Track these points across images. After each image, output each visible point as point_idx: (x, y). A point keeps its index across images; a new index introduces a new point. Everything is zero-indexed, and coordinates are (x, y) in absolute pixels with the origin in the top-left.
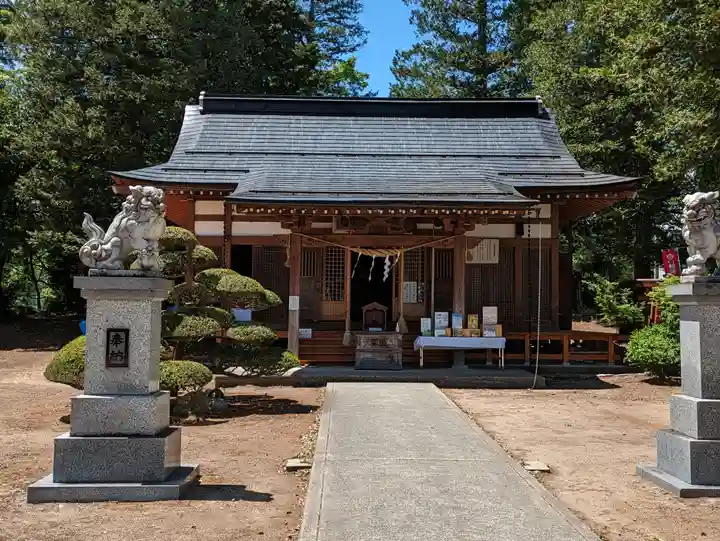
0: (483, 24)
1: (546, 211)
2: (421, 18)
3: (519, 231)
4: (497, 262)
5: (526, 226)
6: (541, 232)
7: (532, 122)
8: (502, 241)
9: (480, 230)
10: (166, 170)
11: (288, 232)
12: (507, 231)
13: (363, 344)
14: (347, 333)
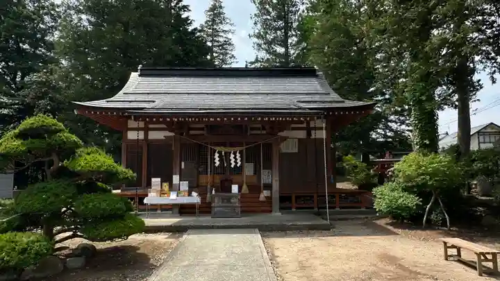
2: (259, 45)
3: (309, 134)
4: (297, 151)
5: (313, 132)
7: (314, 80)
8: (300, 140)
9: (287, 133)
10: (108, 101)
11: (172, 134)
12: (302, 134)
13: (217, 203)
14: (208, 195)
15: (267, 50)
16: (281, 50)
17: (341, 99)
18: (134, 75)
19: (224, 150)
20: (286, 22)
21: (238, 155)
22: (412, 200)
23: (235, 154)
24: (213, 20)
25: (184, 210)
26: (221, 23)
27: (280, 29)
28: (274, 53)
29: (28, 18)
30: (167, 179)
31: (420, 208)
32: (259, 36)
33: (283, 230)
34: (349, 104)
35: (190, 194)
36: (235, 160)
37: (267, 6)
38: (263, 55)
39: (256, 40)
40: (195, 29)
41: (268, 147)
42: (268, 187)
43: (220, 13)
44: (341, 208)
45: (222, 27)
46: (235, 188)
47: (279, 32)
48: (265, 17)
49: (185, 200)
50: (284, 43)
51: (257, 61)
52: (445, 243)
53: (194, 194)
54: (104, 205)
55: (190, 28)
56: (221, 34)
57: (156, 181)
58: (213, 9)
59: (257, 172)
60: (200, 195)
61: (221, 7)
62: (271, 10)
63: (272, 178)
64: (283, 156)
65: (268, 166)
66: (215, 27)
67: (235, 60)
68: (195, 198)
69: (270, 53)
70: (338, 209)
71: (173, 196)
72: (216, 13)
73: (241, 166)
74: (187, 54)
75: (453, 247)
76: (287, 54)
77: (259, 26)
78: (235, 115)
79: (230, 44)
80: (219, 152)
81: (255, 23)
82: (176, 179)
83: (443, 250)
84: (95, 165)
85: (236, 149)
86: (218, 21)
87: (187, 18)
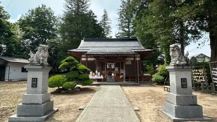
0: (129, 28)
1: (139, 55)
3: (135, 59)
4: (131, 64)
6: (138, 59)
7: (136, 42)
8: (132, 61)
9: (128, 59)
11: (95, 59)
12: (132, 59)
13: (108, 78)
14: (105, 76)
15: (122, 30)
16: (127, 30)
17: (144, 49)
18: (82, 41)
19: (110, 64)
20: (129, 20)
21: (114, 65)
22: (161, 78)
23: (113, 65)
24: (104, 19)
25: (99, 80)
26: (107, 20)
27: (127, 22)
28: (125, 31)
29: (48, 22)
30: (94, 72)
31: (164, 80)
32: (119, 25)
33: (126, 85)
34: (146, 50)
35: (100, 76)
36: (113, 67)
37: (123, 15)
38: (121, 31)
39: (119, 26)
40: (99, 23)
41: (122, 63)
42: (122, 74)
43: (106, 17)
44: (144, 81)
45: (107, 22)
46: (113, 75)
47: (126, 24)
48: (121, 19)
49: (99, 78)
50: (128, 27)
51: (119, 33)
52: (164, 87)
53: (102, 76)
54: (86, 77)
55: (97, 23)
56: (107, 24)
57: (91, 72)
58: (104, 15)
59: (119, 70)
60: (103, 76)
61: (107, 15)
62: (124, 16)
63: (123, 72)
64: (126, 65)
65: (122, 68)
66: (105, 22)
67: (112, 33)
68: (102, 77)
69: (123, 31)
70: (143, 81)
71: (96, 76)
72: (105, 17)
73: (114, 68)
74: (96, 32)
75: (166, 88)
76: (129, 31)
77: (120, 22)
78: (113, 54)
79: (110, 27)
80: (109, 64)
81: (119, 21)
82: (96, 72)
83: (164, 88)
84: (83, 68)
85: (113, 63)
86: (106, 20)
87: (96, 20)
